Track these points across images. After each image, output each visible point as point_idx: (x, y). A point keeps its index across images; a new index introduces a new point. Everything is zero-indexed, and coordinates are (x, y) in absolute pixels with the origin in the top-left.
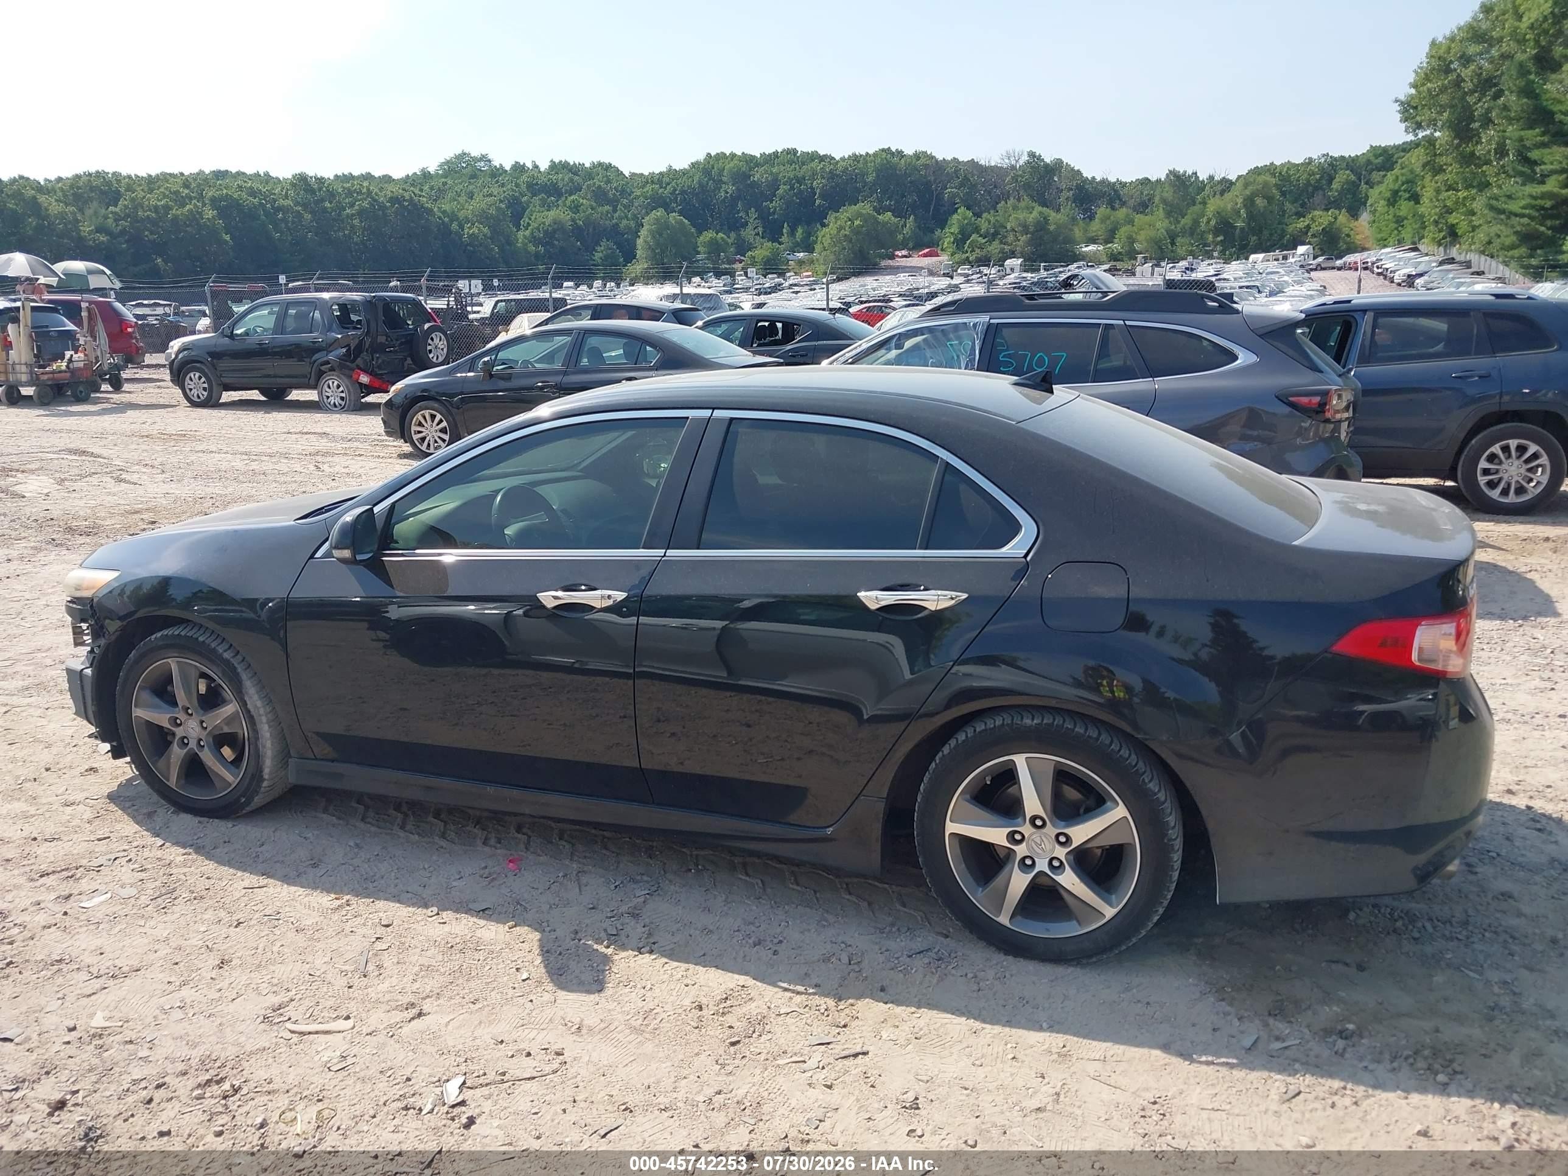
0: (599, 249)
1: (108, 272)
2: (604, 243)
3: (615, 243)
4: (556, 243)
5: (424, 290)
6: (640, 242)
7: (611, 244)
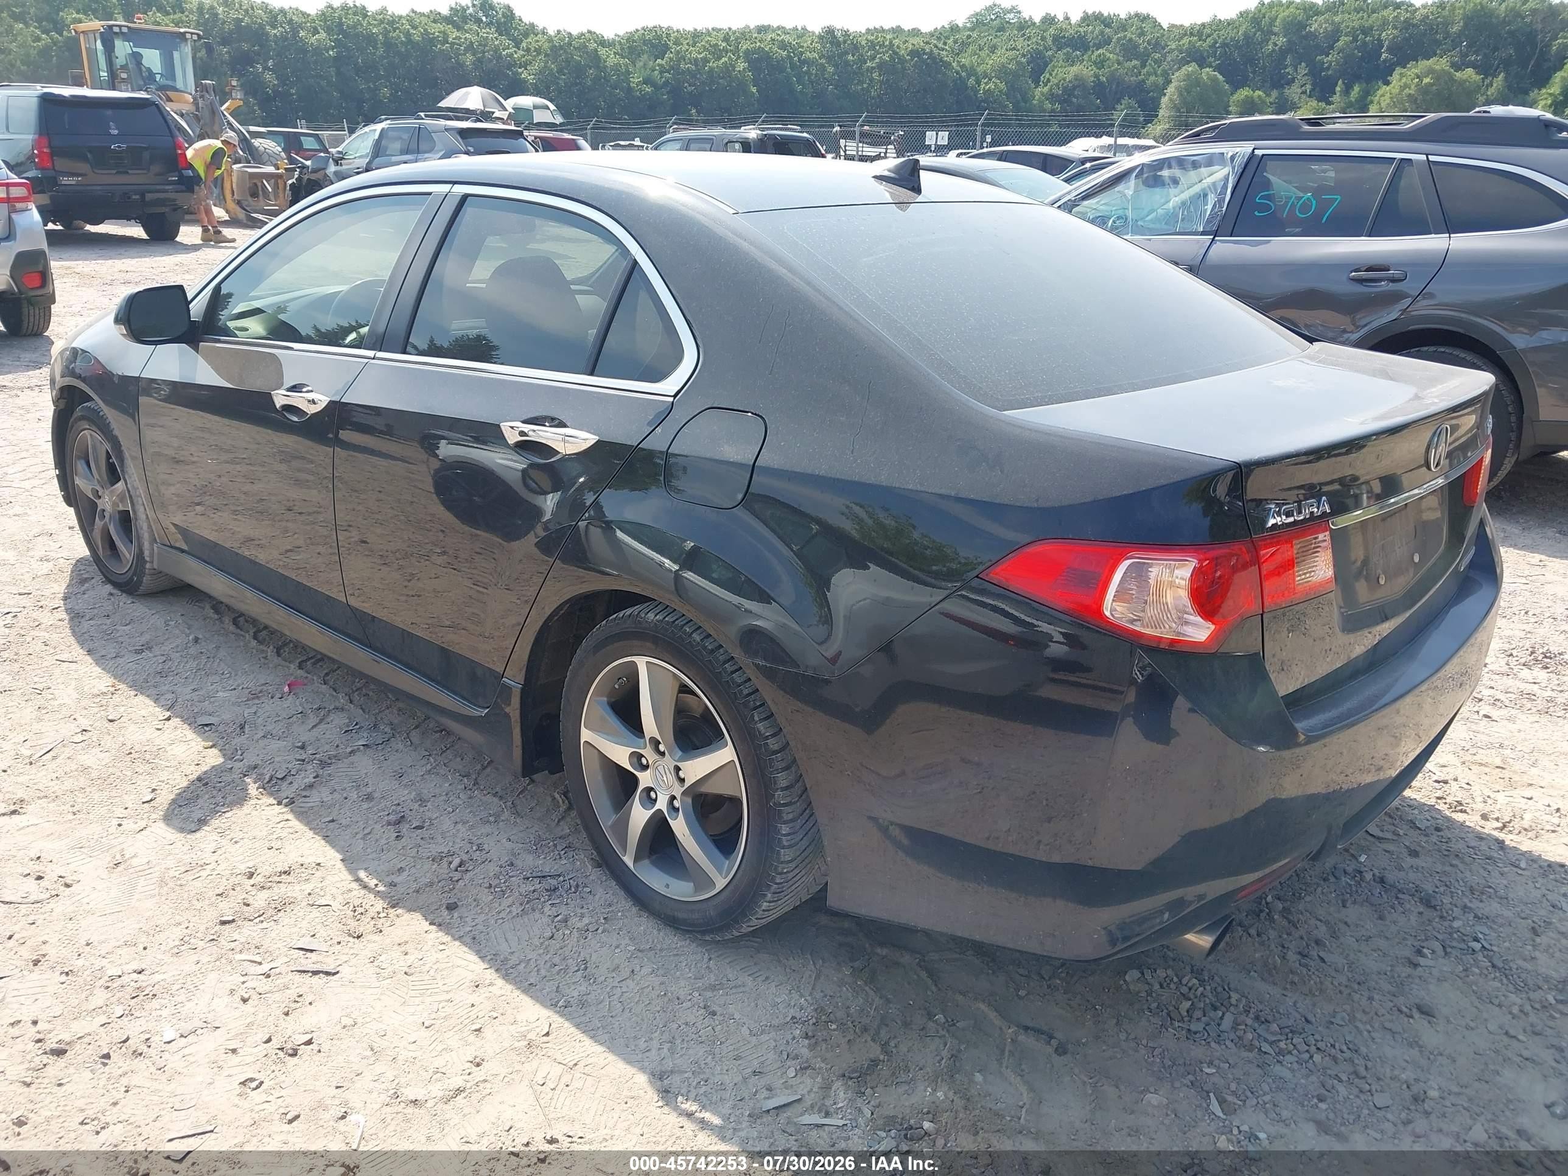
0: (1119, 107)
1: (552, 107)
2: (1125, 101)
3: (1137, 102)
4: (1075, 100)
5: (857, 136)
6: (1165, 100)
7: (1132, 102)
